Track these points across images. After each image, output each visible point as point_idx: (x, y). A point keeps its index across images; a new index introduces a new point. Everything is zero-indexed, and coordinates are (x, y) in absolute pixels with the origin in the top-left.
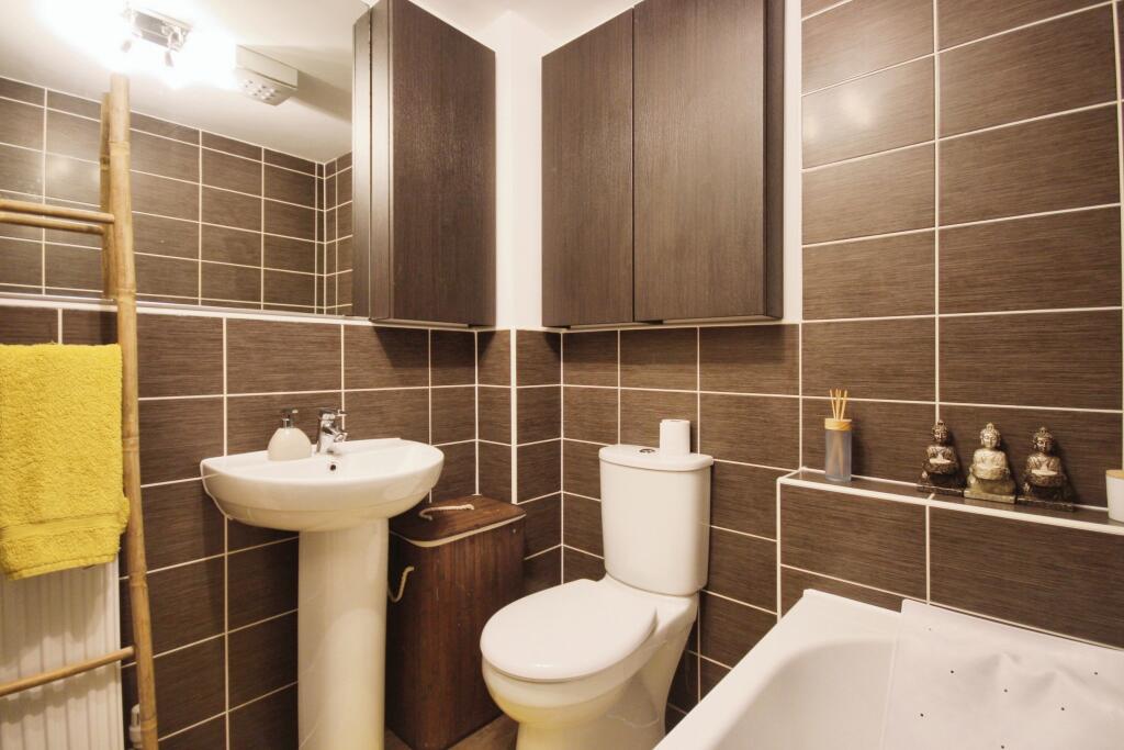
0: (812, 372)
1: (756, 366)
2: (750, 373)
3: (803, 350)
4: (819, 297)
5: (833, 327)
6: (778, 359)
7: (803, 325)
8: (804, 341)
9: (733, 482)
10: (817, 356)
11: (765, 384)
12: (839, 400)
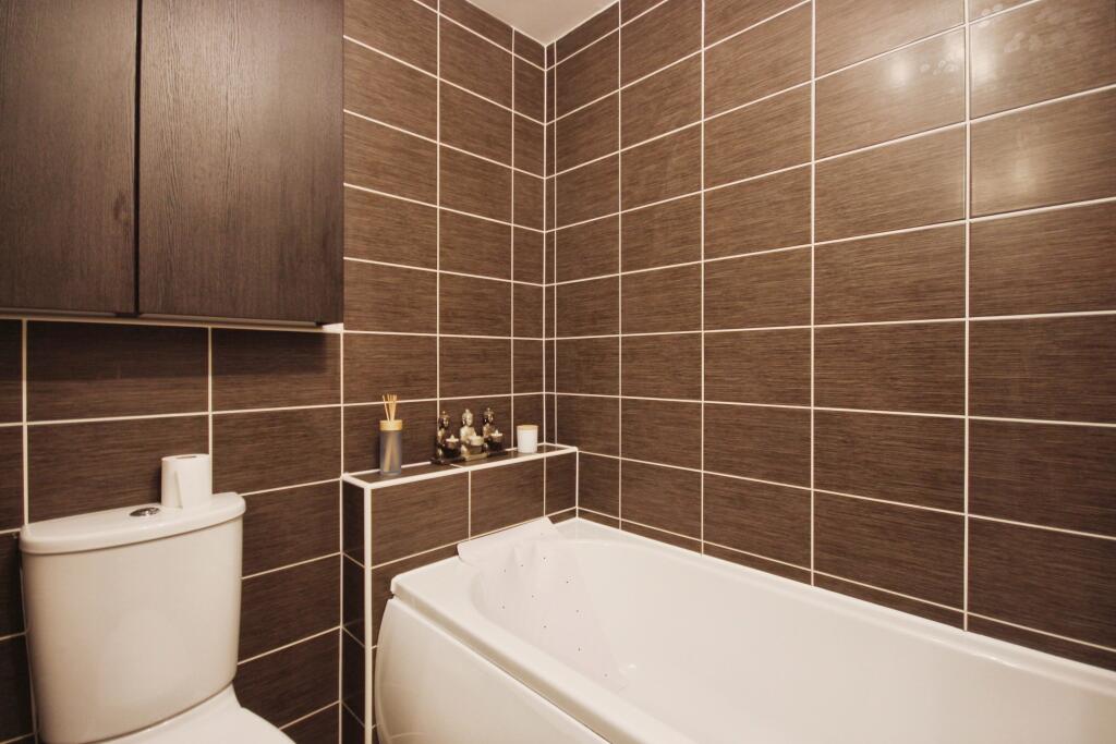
0: (352, 381)
1: (295, 376)
2: (285, 384)
3: (345, 359)
4: (359, 310)
5: (370, 339)
6: (318, 368)
7: (345, 335)
8: (345, 350)
9: (265, 514)
10: (357, 365)
11: (306, 395)
12: (392, 402)
